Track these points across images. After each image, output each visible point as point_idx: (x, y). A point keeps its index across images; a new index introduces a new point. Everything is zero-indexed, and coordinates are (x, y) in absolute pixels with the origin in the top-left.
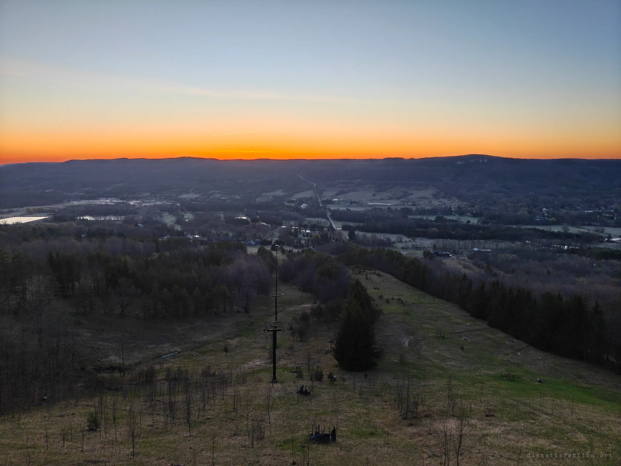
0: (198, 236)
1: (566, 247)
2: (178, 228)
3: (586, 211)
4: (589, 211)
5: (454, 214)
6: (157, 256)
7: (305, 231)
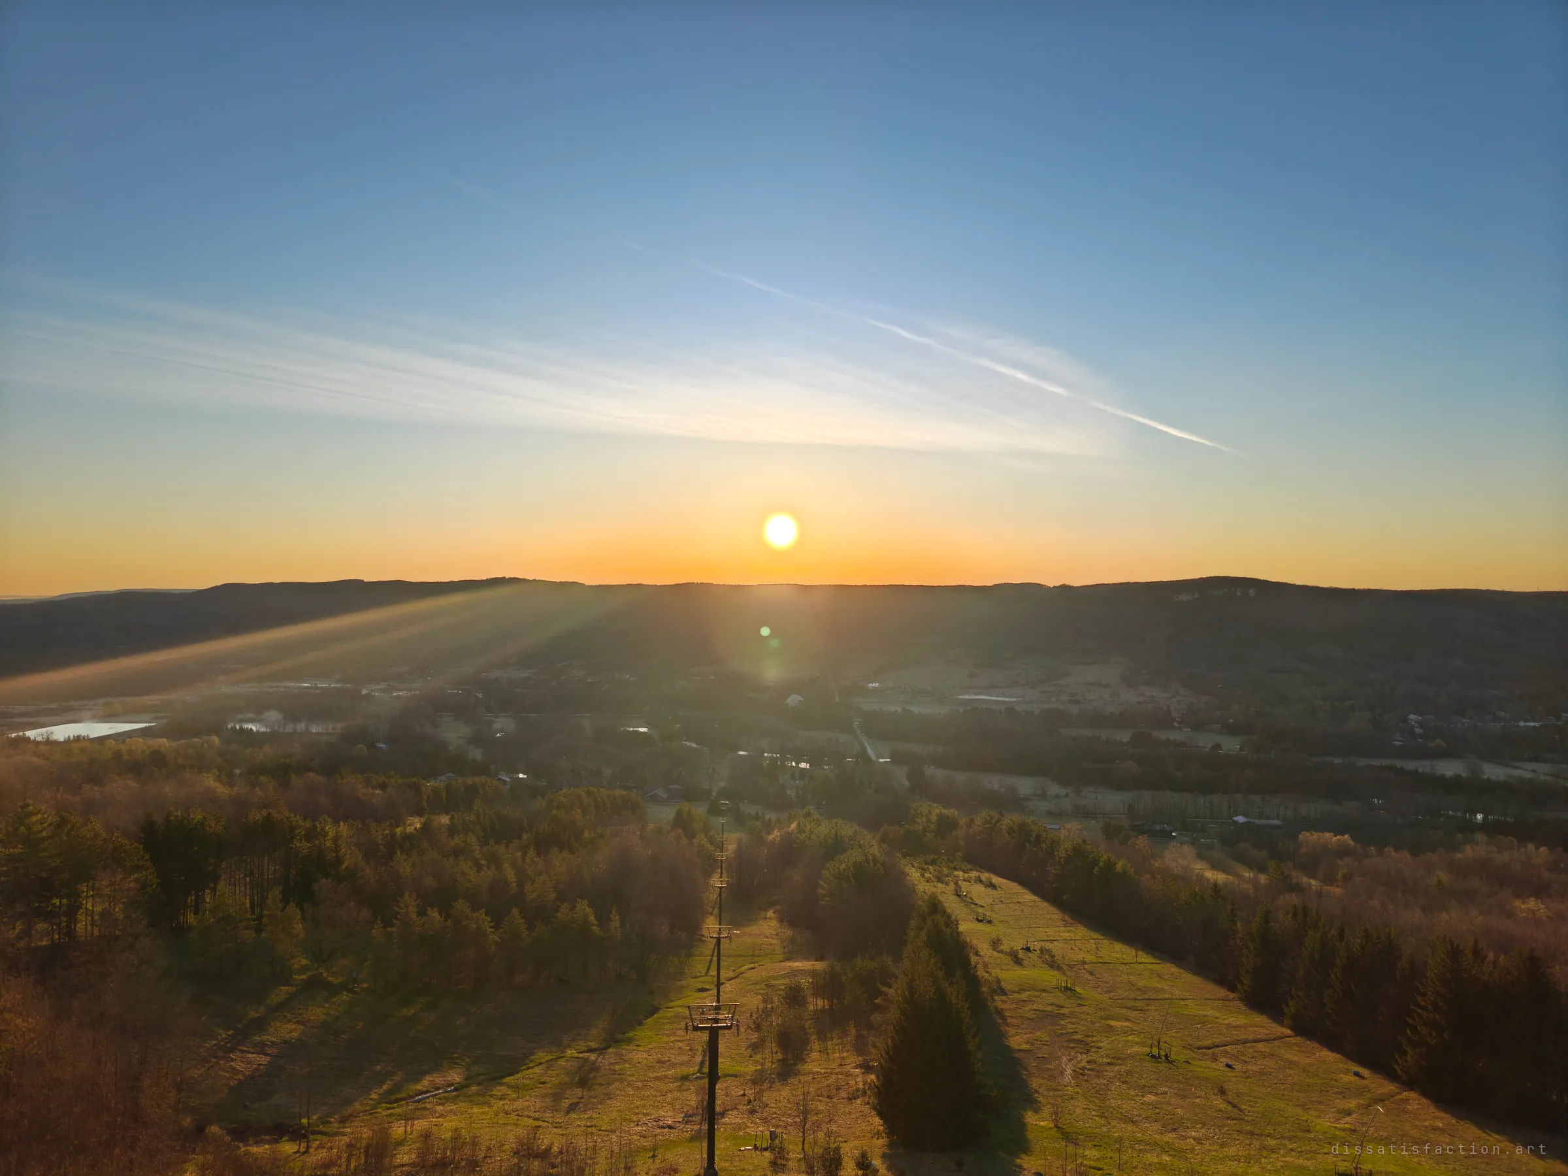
0: (525, 776)
1: (1479, 817)
2: (477, 754)
3: (1522, 724)
4: (1532, 724)
5: (1177, 725)
6: (418, 826)
7: (797, 764)
